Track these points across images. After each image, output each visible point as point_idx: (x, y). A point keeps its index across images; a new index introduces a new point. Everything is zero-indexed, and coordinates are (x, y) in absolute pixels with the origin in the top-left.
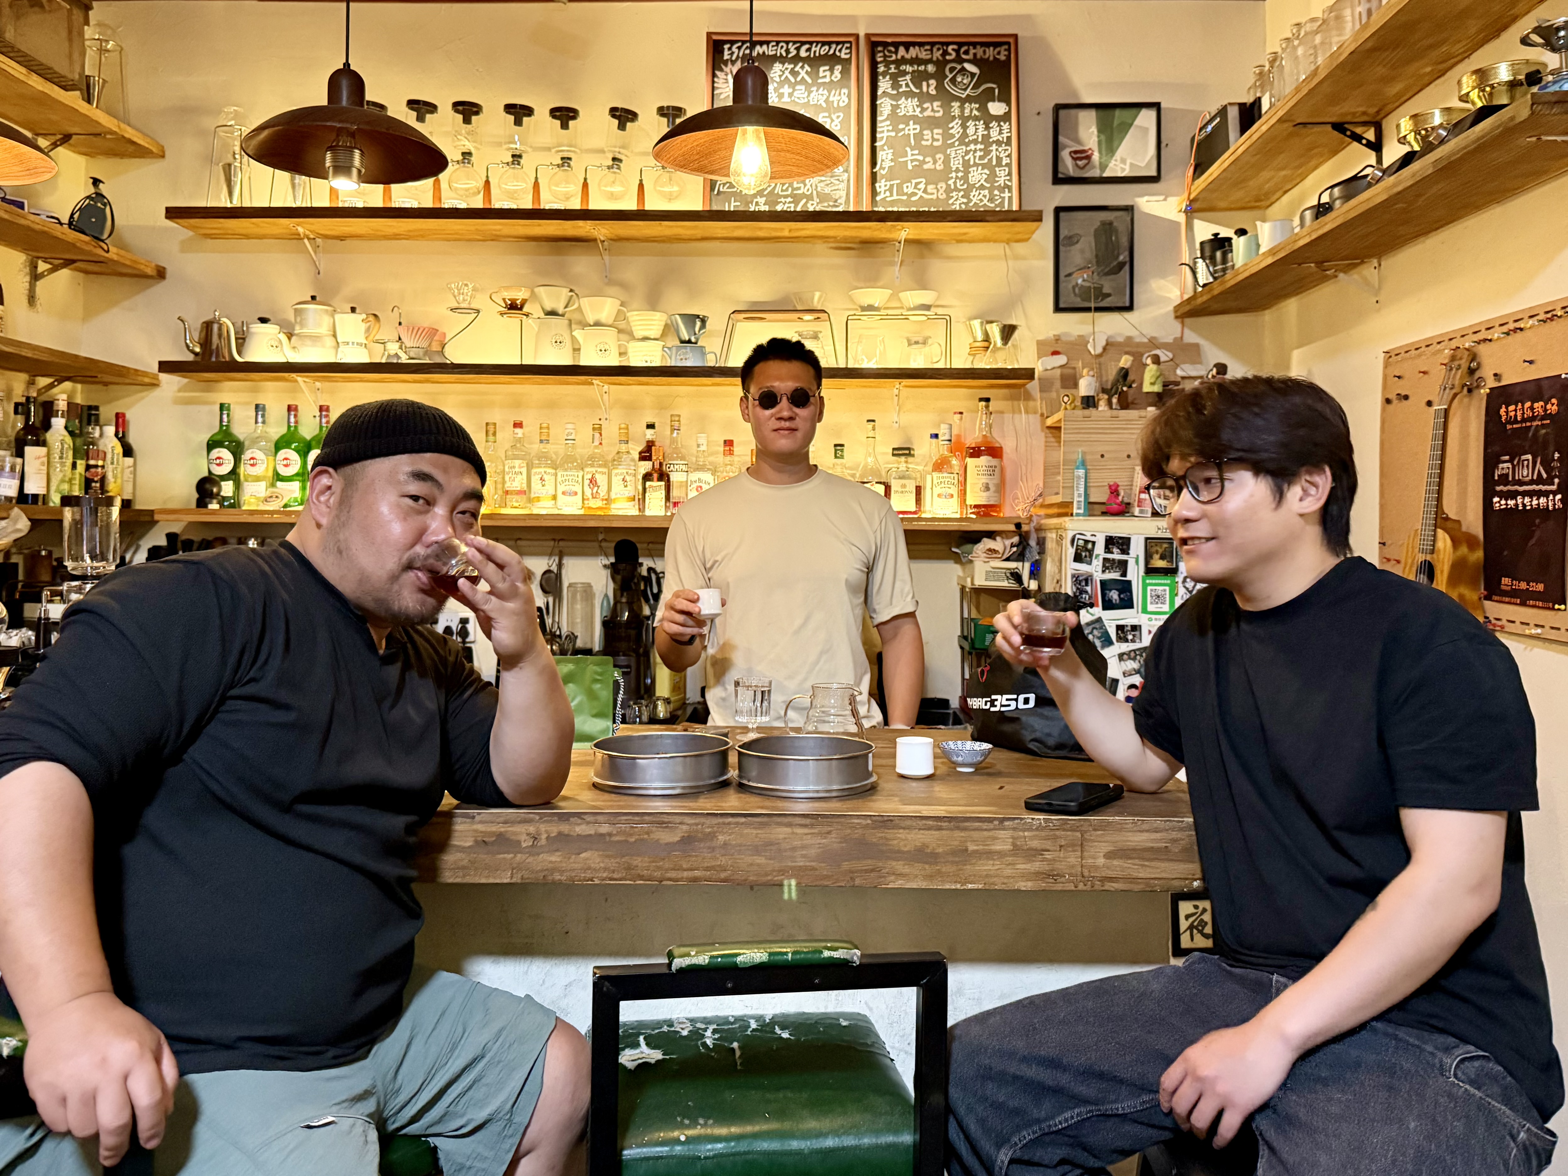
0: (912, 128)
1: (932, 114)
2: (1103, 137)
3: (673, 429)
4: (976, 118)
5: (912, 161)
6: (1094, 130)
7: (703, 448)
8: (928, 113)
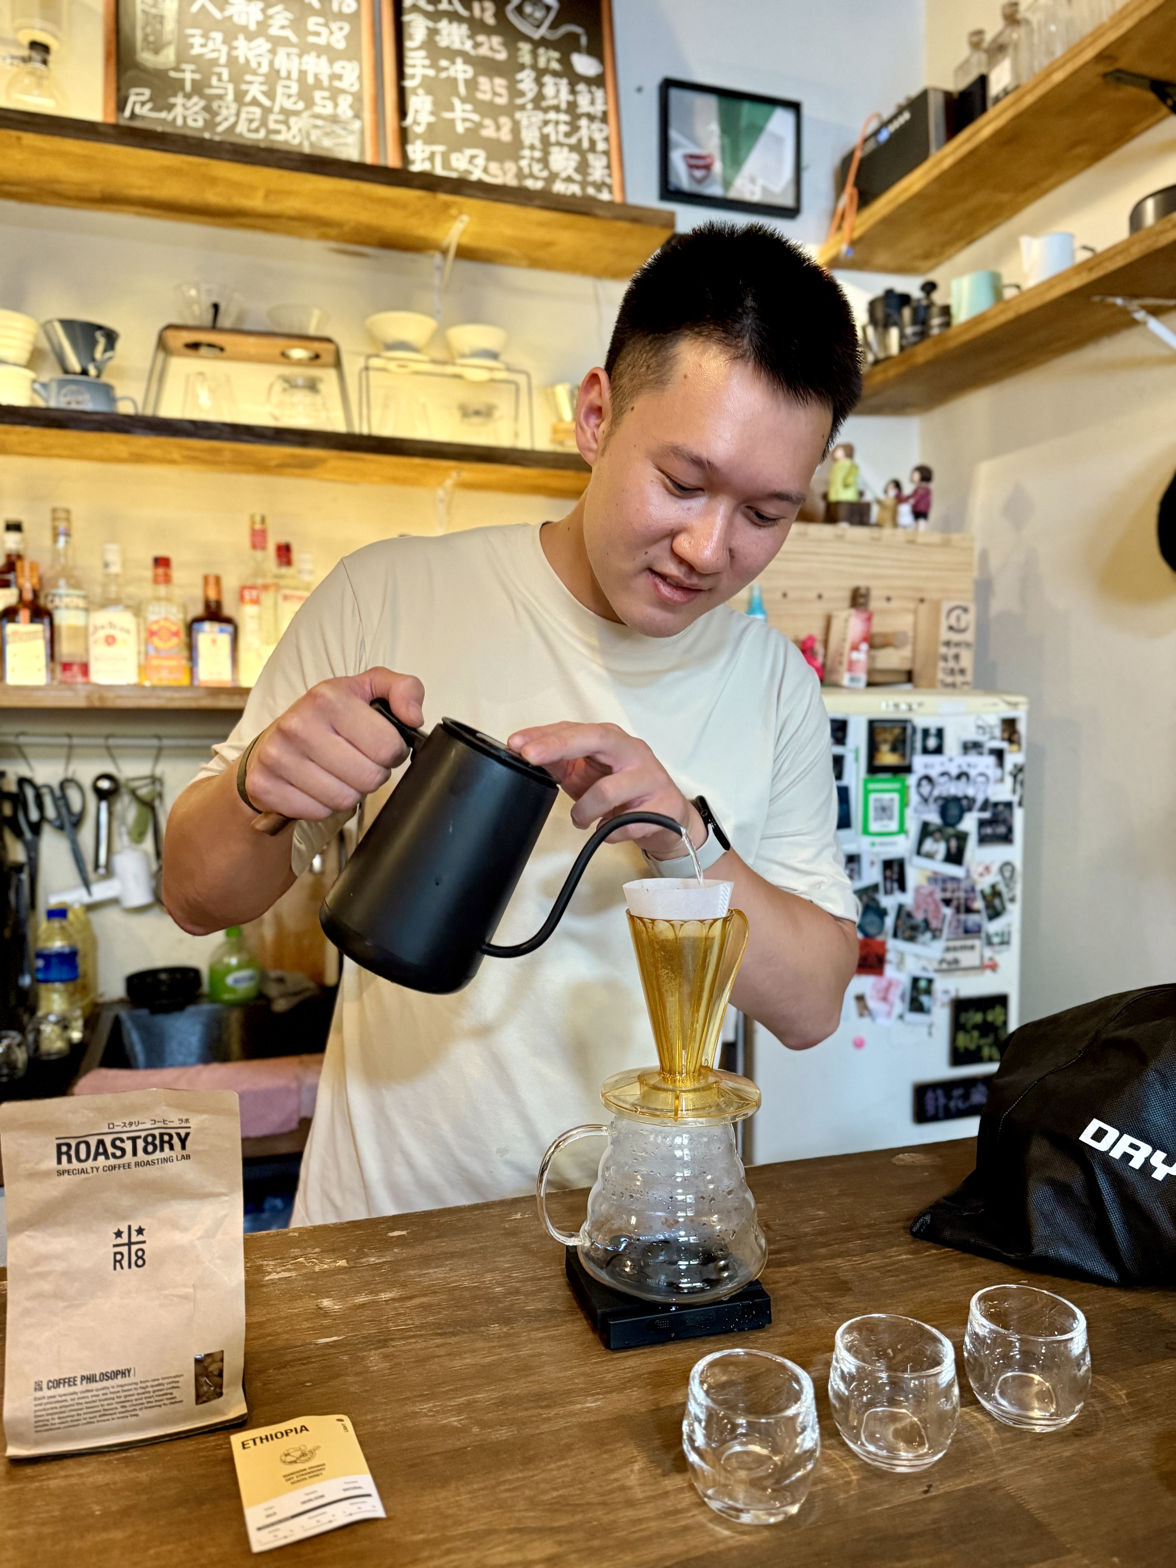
0: (461, 71)
1: (489, 54)
2: (727, 141)
3: (56, 536)
4: (555, 74)
5: (464, 120)
6: (714, 127)
7: (115, 569)
8: (484, 51)
